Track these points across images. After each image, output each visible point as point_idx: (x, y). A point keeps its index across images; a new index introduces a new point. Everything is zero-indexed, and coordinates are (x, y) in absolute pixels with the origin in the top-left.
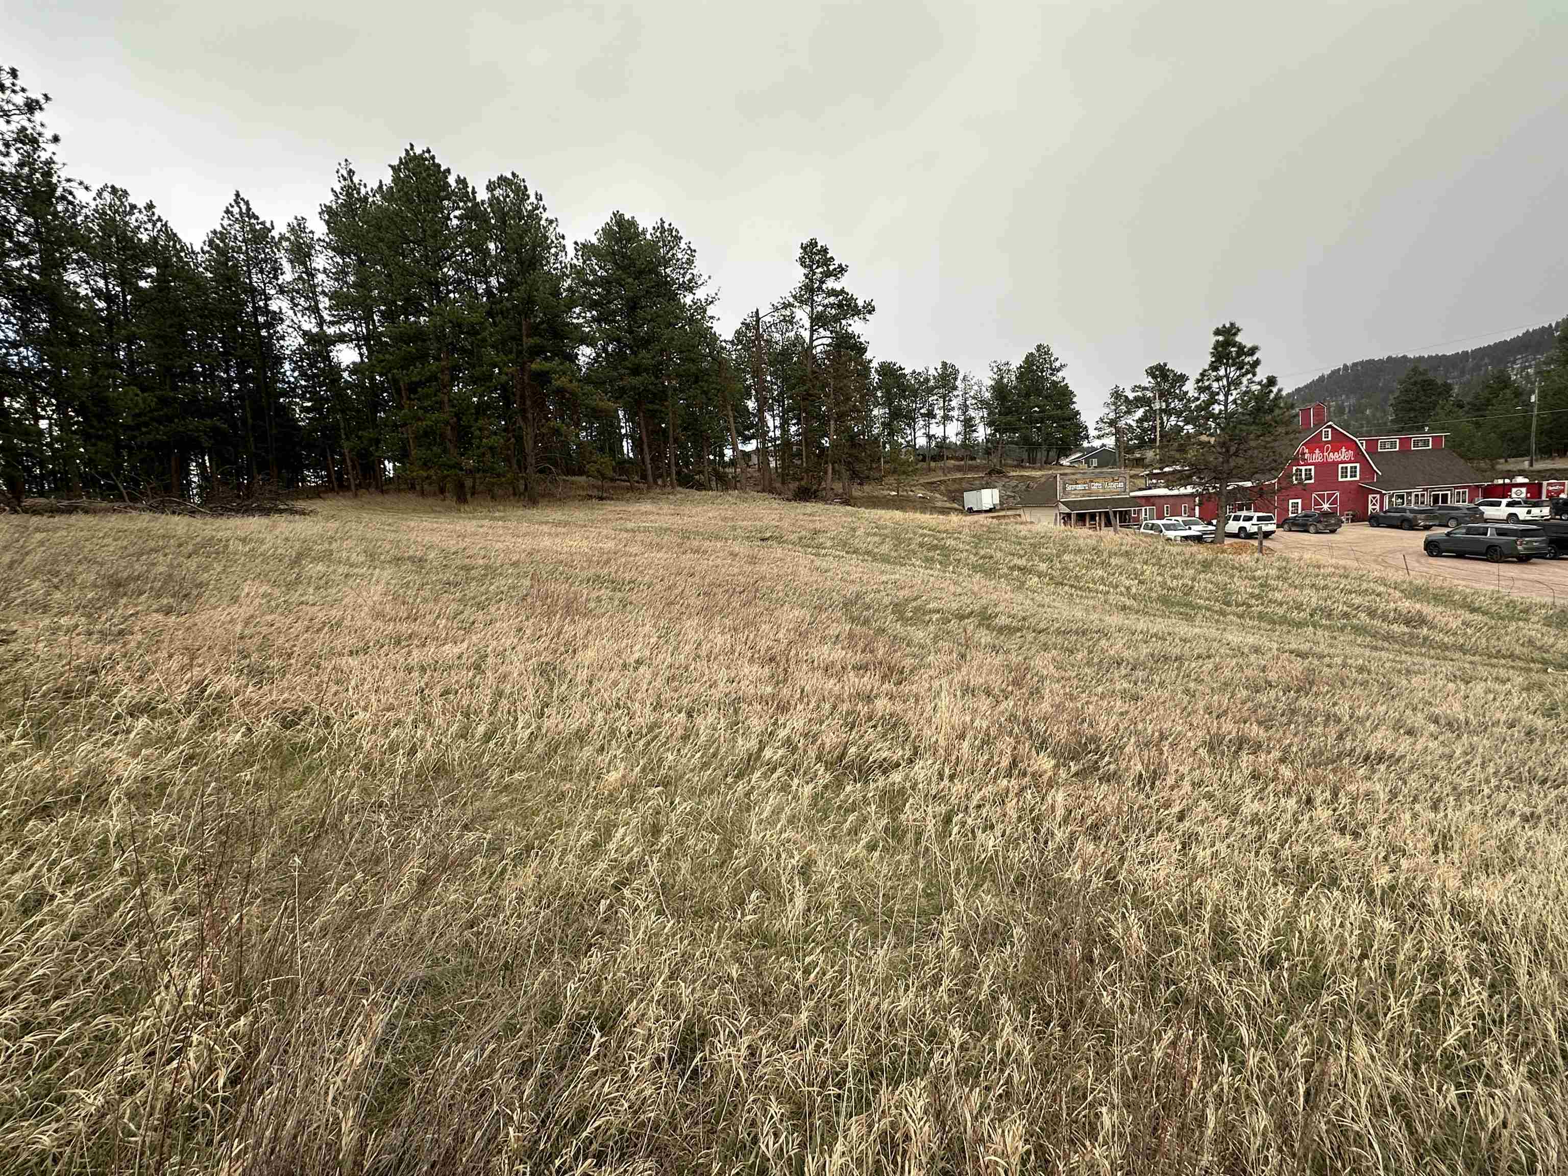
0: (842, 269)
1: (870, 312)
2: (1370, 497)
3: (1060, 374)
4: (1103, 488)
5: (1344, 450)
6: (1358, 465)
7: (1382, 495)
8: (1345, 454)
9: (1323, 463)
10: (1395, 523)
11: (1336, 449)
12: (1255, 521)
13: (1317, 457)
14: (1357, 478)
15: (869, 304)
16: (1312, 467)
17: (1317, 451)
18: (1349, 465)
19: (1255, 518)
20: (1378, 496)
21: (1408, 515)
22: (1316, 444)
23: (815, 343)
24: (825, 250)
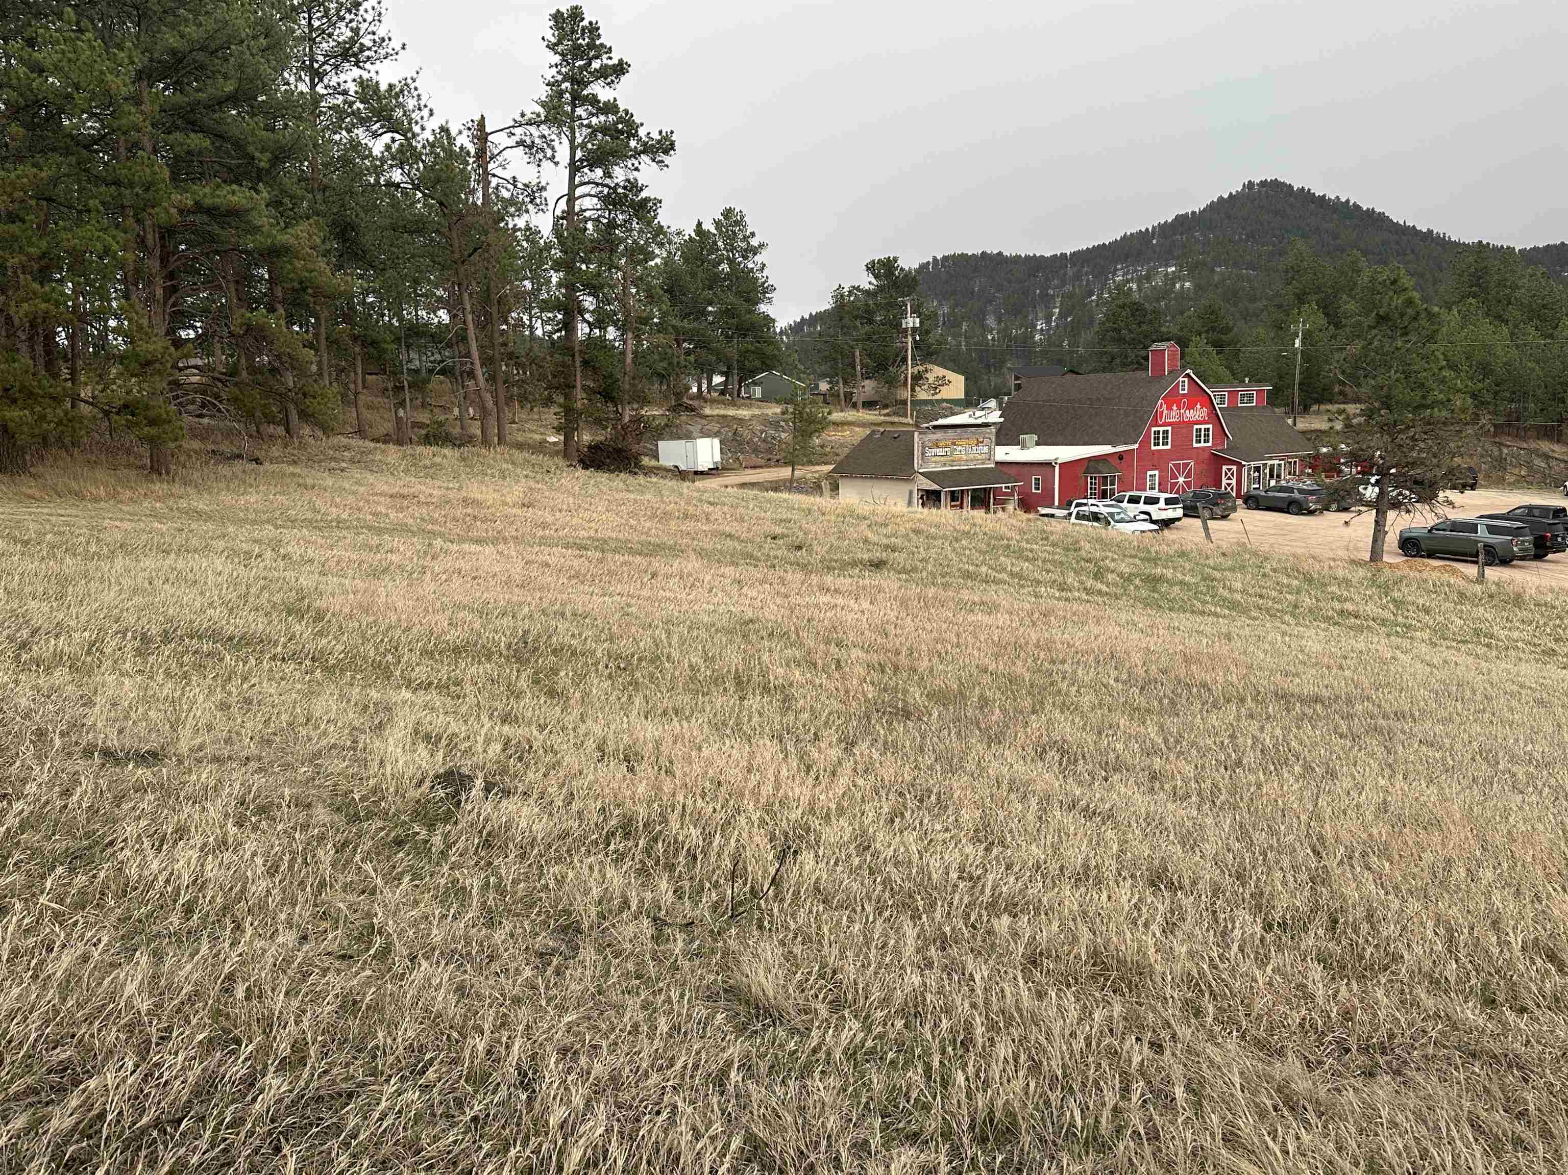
0: (620, 69)
1: (666, 152)
2: (1224, 468)
3: (759, 258)
4: (967, 454)
5: (1198, 406)
6: (1210, 426)
7: (1240, 466)
8: (1199, 413)
9: (1179, 423)
10: (1280, 505)
11: (1191, 407)
12: (1162, 504)
13: (1174, 415)
14: (1210, 444)
15: (667, 138)
16: (1169, 428)
17: (1175, 408)
18: (1203, 427)
19: (1162, 501)
20: (1234, 468)
21: (1296, 495)
22: (1173, 399)
23: (579, 191)
24: (593, 29)
